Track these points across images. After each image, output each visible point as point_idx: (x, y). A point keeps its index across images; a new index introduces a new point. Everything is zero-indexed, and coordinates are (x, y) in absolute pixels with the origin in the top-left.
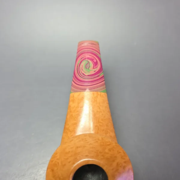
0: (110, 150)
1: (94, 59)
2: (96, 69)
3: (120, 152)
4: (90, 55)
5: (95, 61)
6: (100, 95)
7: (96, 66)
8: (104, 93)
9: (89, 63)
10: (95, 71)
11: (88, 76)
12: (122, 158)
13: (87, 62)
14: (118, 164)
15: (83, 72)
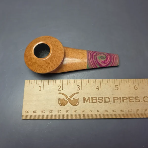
0: (56, 60)
1: (107, 61)
2: (100, 62)
3: (54, 66)
4: (109, 59)
5: (106, 62)
6: (85, 64)
7: (103, 62)
8: (86, 66)
9: (104, 58)
10: (99, 61)
11: (96, 58)
12: (52, 66)
13: (105, 58)
14: (49, 63)
15: (98, 55)
